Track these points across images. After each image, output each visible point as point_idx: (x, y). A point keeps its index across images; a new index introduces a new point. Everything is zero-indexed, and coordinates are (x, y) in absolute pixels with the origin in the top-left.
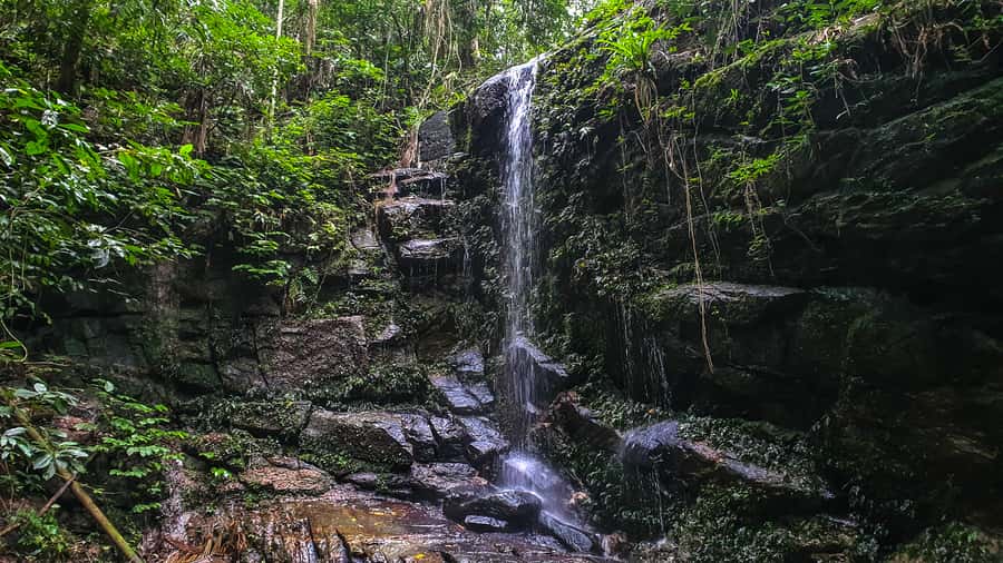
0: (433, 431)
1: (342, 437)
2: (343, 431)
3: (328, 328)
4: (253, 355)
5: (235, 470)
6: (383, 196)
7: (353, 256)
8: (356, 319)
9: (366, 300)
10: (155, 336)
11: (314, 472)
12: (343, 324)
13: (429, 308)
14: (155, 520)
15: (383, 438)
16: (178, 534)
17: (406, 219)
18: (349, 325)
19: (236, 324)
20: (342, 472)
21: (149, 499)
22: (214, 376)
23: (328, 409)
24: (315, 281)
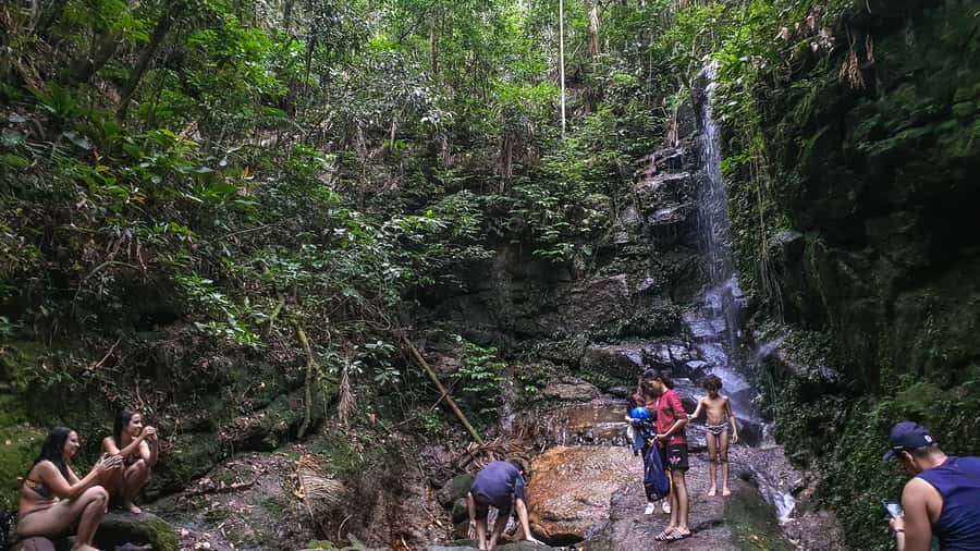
0: (671, 355)
1: (603, 362)
2: (604, 357)
3: (601, 285)
4: (555, 310)
5: (541, 387)
6: (644, 177)
7: (618, 229)
8: (622, 277)
9: (628, 261)
10: (499, 304)
11: (587, 386)
12: (611, 281)
13: (676, 262)
14: (495, 419)
15: (627, 362)
16: (507, 426)
17: (652, 195)
18: (617, 282)
19: (544, 290)
20: (605, 385)
21: (490, 405)
22: (534, 326)
23: (609, 343)
24: (589, 253)
